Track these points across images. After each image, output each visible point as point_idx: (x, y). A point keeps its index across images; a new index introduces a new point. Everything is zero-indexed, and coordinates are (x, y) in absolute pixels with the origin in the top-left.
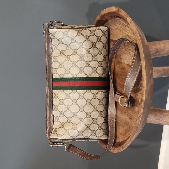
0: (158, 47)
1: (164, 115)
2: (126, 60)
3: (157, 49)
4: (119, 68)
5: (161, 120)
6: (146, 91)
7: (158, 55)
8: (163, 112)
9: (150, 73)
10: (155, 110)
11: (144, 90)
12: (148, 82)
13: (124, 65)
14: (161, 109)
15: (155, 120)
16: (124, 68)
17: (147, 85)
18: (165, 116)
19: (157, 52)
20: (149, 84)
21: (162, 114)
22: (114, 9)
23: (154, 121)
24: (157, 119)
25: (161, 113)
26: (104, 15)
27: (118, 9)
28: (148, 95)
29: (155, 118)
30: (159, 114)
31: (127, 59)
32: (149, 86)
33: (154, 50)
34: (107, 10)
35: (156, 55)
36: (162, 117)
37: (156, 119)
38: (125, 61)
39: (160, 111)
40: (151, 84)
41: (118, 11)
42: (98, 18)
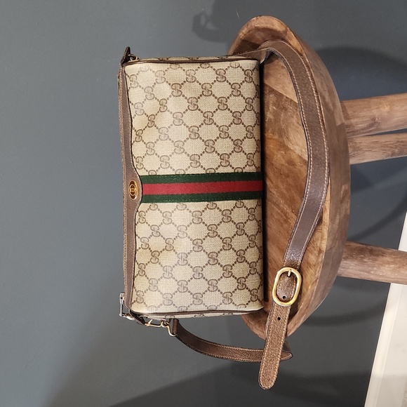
0: (375, 112)
1: (381, 263)
2: (297, 145)
3: (374, 119)
4: (283, 158)
5: (372, 272)
6: (329, 233)
7: (375, 130)
8: (378, 255)
9: (342, 192)
10: (361, 251)
11: (325, 230)
12: (336, 213)
13: (294, 156)
14: (374, 248)
15: (359, 272)
16: (293, 162)
17: (332, 219)
18: (382, 265)
19: (371, 126)
20: (338, 217)
21: (375, 260)
22: (276, 25)
23: (357, 275)
24: (363, 271)
25: (375, 257)
26: (258, 29)
27: (284, 29)
28: (334, 240)
29: (360, 268)
30: (369, 259)
31: (301, 144)
32: (337, 221)
33: (366, 122)
34: (263, 21)
35: (371, 131)
36: (374, 267)
37: (361, 271)
38: (297, 147)
39: (371, 252)
40: (343, 215)
41: (285, 32)
42: (244, 31)
